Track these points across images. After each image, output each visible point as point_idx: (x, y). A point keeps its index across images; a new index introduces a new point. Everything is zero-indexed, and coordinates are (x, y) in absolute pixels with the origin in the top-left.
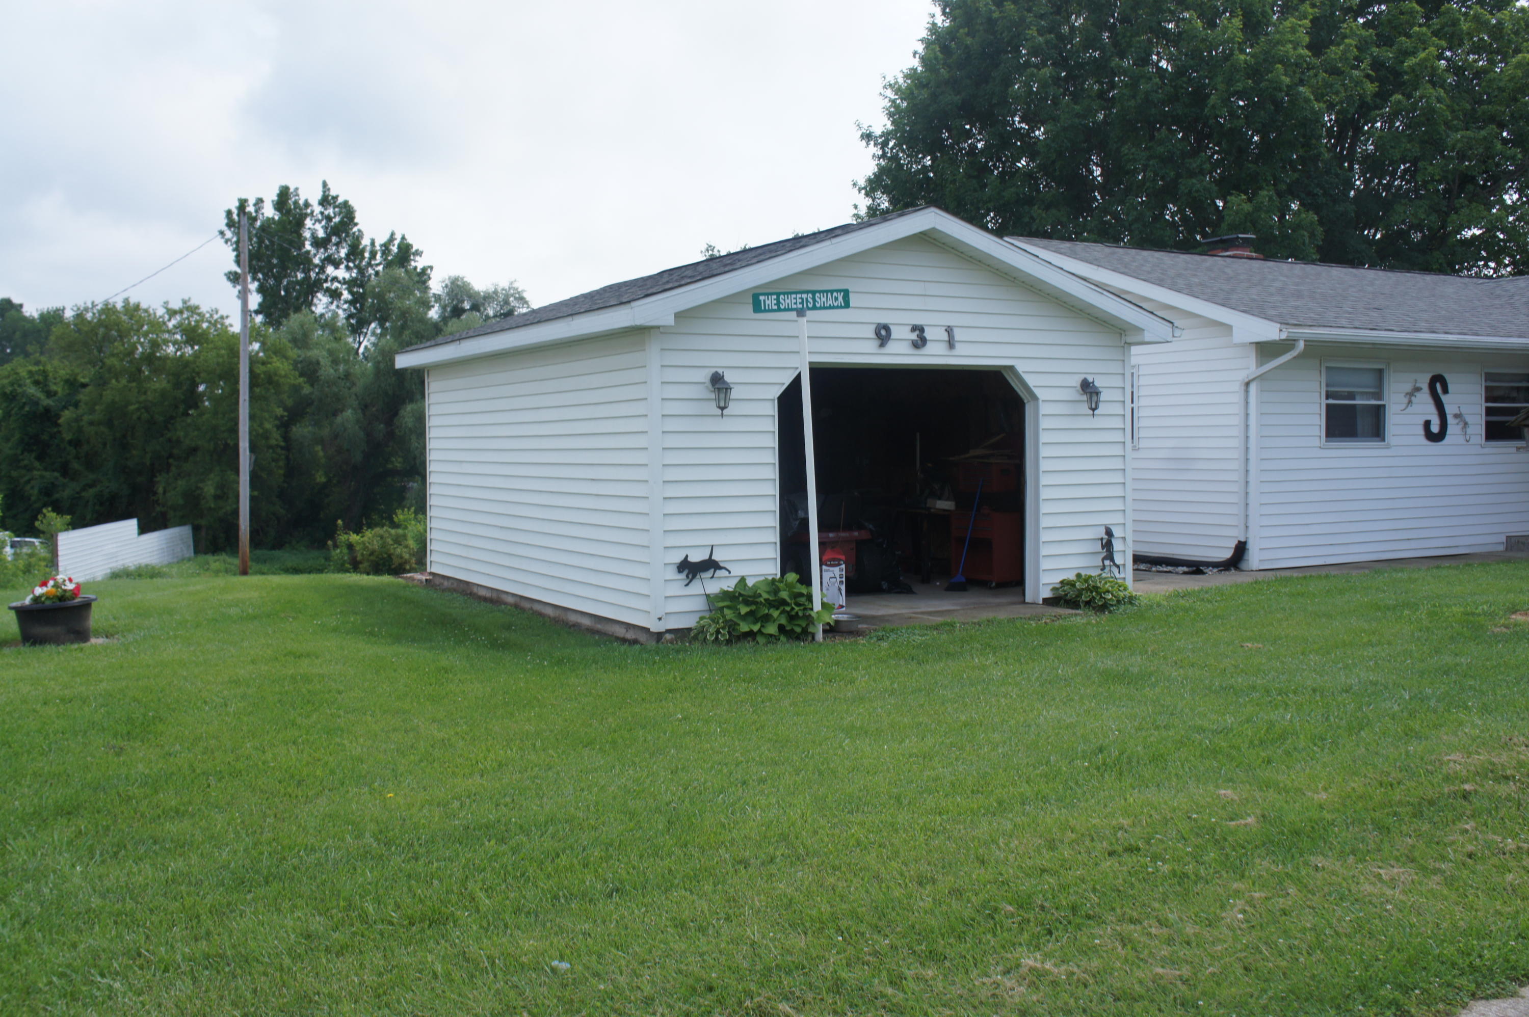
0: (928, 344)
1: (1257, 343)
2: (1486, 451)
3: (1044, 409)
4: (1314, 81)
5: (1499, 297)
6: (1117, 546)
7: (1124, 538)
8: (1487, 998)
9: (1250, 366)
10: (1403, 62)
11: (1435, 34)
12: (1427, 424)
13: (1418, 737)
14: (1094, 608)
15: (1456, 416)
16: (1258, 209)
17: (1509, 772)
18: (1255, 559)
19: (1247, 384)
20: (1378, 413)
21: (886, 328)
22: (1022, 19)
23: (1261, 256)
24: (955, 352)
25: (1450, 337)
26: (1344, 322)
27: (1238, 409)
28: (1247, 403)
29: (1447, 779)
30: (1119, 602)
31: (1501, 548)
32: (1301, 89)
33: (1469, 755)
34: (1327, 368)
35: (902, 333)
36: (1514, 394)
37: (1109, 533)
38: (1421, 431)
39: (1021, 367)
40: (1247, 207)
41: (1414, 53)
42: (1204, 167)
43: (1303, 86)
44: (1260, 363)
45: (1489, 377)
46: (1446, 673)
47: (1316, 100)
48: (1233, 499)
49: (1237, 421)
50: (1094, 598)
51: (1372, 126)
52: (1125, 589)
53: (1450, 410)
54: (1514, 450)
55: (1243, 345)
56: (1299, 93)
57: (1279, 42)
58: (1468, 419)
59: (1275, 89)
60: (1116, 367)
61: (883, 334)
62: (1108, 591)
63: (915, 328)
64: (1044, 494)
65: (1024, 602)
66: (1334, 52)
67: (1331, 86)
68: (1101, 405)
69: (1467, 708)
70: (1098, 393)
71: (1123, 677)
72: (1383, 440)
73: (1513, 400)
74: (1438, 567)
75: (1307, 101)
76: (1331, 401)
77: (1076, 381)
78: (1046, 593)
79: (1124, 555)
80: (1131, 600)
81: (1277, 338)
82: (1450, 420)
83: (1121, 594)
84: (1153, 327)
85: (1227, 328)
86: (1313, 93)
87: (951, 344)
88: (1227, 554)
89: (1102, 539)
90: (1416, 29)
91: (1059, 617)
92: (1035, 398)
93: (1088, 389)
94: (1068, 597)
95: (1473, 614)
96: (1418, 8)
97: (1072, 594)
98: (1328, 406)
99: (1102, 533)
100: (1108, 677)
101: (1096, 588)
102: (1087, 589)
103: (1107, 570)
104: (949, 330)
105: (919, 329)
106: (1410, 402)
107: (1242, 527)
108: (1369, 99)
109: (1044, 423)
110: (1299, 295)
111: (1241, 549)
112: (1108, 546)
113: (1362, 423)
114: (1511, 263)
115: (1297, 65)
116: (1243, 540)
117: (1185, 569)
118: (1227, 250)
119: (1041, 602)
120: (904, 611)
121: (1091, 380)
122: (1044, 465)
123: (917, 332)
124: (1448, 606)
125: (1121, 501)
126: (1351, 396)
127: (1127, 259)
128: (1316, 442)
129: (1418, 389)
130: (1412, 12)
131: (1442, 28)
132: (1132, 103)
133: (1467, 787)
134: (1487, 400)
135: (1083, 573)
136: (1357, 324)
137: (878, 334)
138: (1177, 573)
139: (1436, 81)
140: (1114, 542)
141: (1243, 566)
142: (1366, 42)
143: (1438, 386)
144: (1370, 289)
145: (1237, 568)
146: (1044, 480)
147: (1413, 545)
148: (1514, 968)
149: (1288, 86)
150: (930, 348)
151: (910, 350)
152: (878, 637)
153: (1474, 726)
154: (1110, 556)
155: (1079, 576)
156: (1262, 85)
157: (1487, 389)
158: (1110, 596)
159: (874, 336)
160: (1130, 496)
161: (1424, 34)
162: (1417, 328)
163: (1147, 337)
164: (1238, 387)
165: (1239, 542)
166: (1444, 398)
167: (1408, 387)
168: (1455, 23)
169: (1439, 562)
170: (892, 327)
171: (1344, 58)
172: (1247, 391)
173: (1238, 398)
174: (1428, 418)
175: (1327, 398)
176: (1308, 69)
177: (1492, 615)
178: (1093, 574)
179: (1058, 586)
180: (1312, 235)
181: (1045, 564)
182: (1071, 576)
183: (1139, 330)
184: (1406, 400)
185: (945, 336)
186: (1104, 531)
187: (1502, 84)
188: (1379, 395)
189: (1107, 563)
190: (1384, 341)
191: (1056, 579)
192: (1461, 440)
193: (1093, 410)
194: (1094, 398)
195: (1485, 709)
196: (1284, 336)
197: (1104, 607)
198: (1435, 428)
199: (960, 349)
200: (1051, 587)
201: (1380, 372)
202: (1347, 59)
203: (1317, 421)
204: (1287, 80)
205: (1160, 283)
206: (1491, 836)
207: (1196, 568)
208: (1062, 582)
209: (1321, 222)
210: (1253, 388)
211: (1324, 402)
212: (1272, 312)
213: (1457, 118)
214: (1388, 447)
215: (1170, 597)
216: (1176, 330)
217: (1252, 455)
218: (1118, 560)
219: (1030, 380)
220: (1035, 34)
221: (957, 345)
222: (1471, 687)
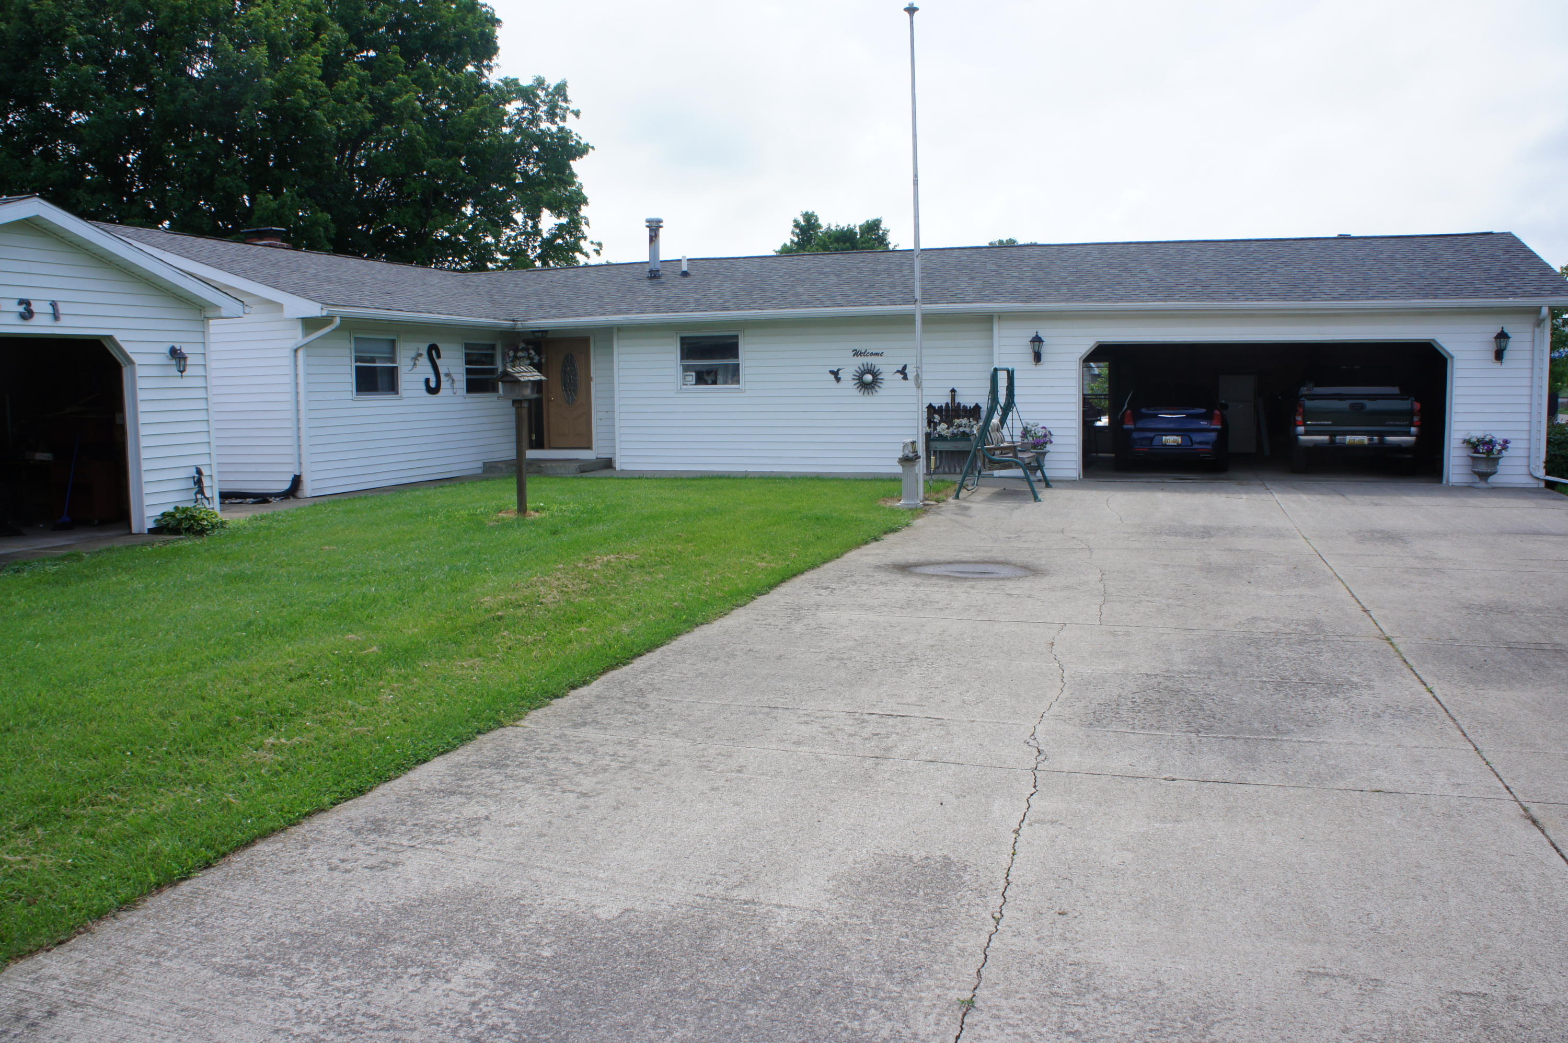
0: (35, 316)
1: (302, 318)
2: (467, 400)
3: (140, 372)
4: (325, 106)
5: (468, 286)
6: (206, 482)
7: (211, 476)
8: (535, 709)
9: (297, 336)
10: (392, 100)
11: (414, 82)
12: (427, 381)
13: (461, 591)
14: (194, 533)
15: (447, 375)
16: (282, 206)
17: (521, 602)
18: (308, 489)
19: (296, 351)
20: (392, 373)
22: (62, 16)
23: (290, 246)
24: (59, 323)
25: (443, 317)
26: (366, 303)
27: (289, 370)
28: (296, 365)
29: (486, 611)
30: (213, 526)
31: (480, 471)
32: (317, 112)
33: (495, 597)
34: (356, 338)
35: (9, 306)
36: (484, 359)
37: (199, 472)
38: (423, 386)
39: (119, 337)
40: (274, 205)
41: (399, 95)
42: (237, 167)
43: (317, 109)
44: (306, 334)
45: (467, 346)
46: (467, 553)
47: (328, 122)
48: (288, 442)
49: (289, 379)
50: (192, 525)
51: (367, 144)
52: (216, 517)
53: (442, 370)
54: (496, 399)
55: (292, 319)
56: (315, 115)
57: (298, 72)
58: (455, 377)
59: (297, 109)
60: (198, 338)
62: (203, 519)
63: (21, 302)
64: (144, 442)
65: (131, 533)
66: (342, 85)
67: (340, 112)
68: (188, 368)
69: (486, 571)
70: (185, 358)
71: (241, 577)
72: (397, 393)
73: (483, 364)
74: (442, 487)
75: (322, 122)
76: (359, 364)
77: (165, 348)
78: (150, 524)
79: (212, 489)
80: (223, 524)
81: (319, 315)
82: (443, 378)
83: (214, 520)
84: (227, 305)
85: (279, 306)
86: (325, 115)
87: (56, 316)
88: (286, 486)
89: (194, 477)
90: (400, 75)
91: (166, 542)
92: (131, 362)
93: (176, 354)
94: (170, 526)
95: (475, 514)
96: (402, 60)
97: (173, 523)
98: (357, 367)
99: (193, 472)
100: (230, 579)
101: (193, 517)
102: (186, 518)
103: (199, 501)
104: (54, 304)
105: (25, 303)
106: (415, 364)
107: (297, 464)
108: (368, 126)
109: (140, 383)
110: (329, 281)
111: (297, 481)
112: (199, 482)
113: (382, 380)
114: (470, 259)
115: (313, 92)
116: (298, 474)
117: (252, 500)
118: (262, 240)
119: (146, 532)
120: (25, 549)
121: (178, 348)
122: (142, 419)
123: (24, 306)
124: (458, 511)
125: (206, 446)
126: (373, 360)
127: (186, 244)
128: (349, 396)
129: (420, 355)
130: (396, 62)
131: (419, 77)
132: (171, 107)
133: (499, 613)
134: (467, 363)
135: (180, 506)
136: (377, 305)
138: (247, 503)
139: (413, 116)
140: (204, 479)
141: (299, 494)
142: (363, 80)
143: (434, 352)
144: (379, 277)
145: (295, 497)
146: (143, 431)
147: (421, 472)
148: (546, 692)
149: (307, 108)
150: (36, 320)
151: (17, 320)
152: (14, 570)
153: (493, 581)
154: (201, 491)
155: (176, 508)
156: (287, 104)
157: (467, 355)
158: (205, 523)
160: (214, 443)
161: (407, 81)
162: (419, 309)
163: (224, 313)
164: (288, 353)
165: (295, 476)
166: (438, 362)
167: (413, 354)
168: (428, 76)
169: (442, 483)
171: (349, 90)
172: (296, 356)
173: (289, 361)
174: (428, 376)
175: (356, 361)
176: (321, 96)
177: (487, 514)
178: (189, 506)
179: (159, 518)
180: (326, 229)
181: (148, 501)
182: (170, 509)
183: (217, 307)
184: (412, 363)
185: (50, 310)
186: (195, 470)
187: (462, 127)
188: (393, 360)
189: (199, 496)
190: (397, 318)
191: (157, 512)
192: (450, 392)
193: (182, 372)
194: (182, 363)
195: (497, 571)
196: (324, 313)
197: (202, 532)
198: (433, 384)
199: (64, 321)
200: (154, 519)
201: (393, 341)
202: (351, 93)
203: (349, 379)
204: (306, 103)
205: (220, 267)
206: (518, 636)
207: (262, 498)
208: (163, 515)
209: (333, 220)
210: (301, 353)
211: (354, 365)
212: (312, 294)
213: (432, 148)
214: (401, 399)
215: (250, 520)
216: (246, 308)
217: (302, 406)
218: (208, 493)
219: (128, 348)
220: (76, 32)
221: (61, 317)
222: (485, 559)
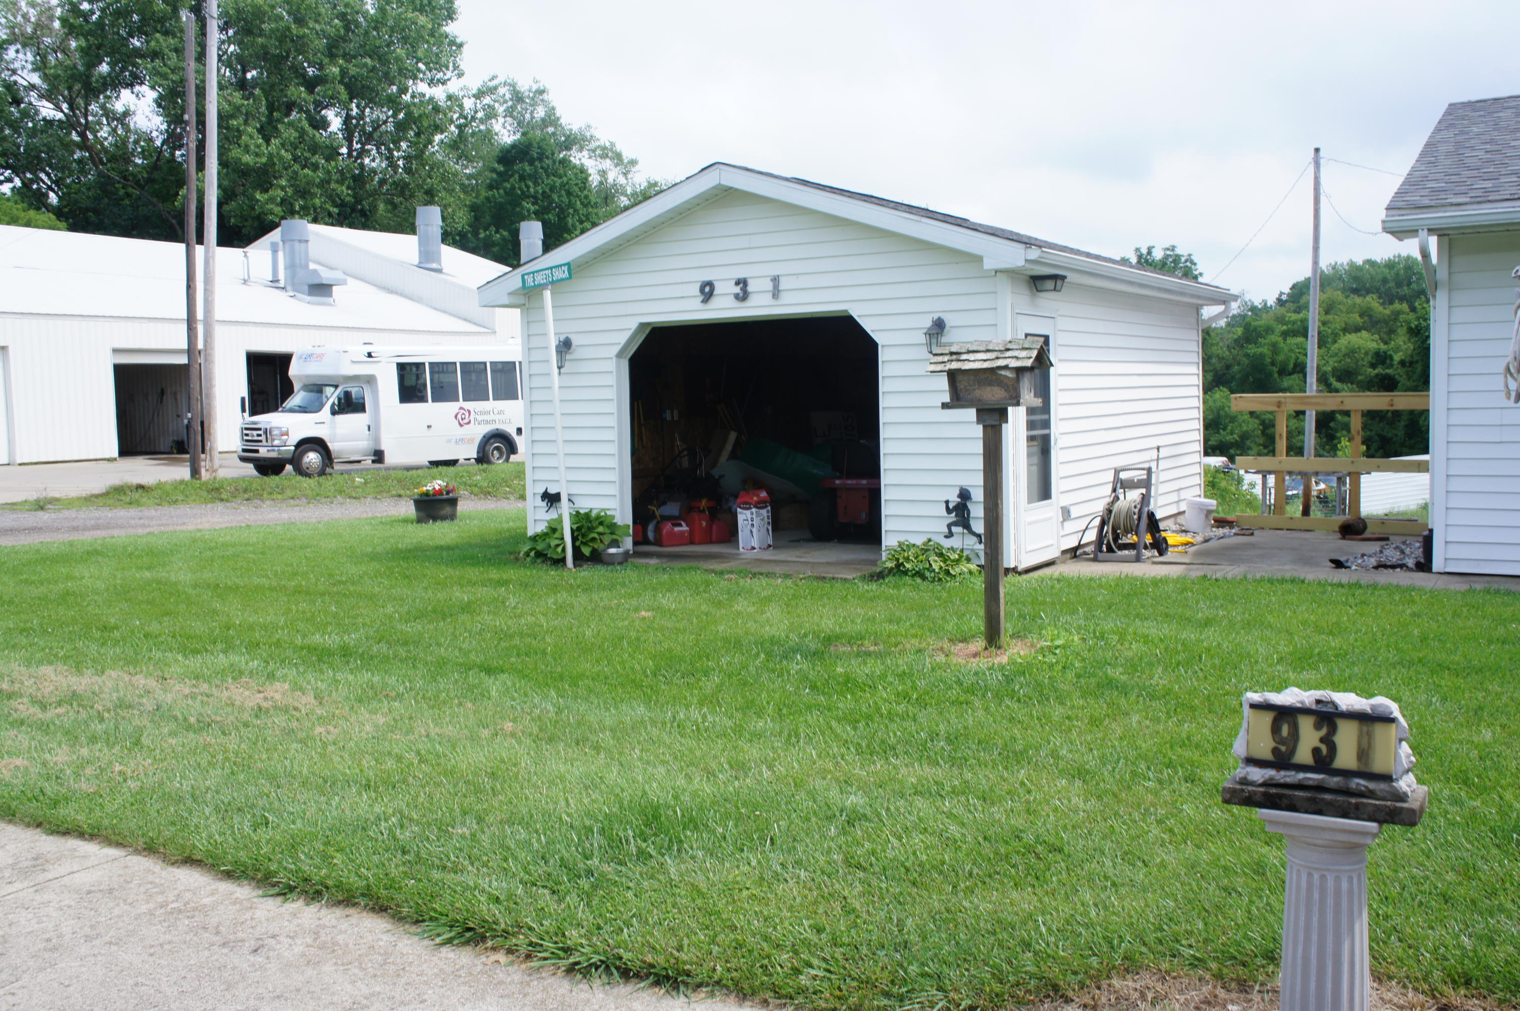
0: (752, 296)
21: (710, 284)
24: (779, 302)
35: (726, 289)
37: (964, 496)
39: (856, 312)
61: (707, 291)
63: (738, 282)
87: (776, 294)
89: (948, 502)
104: (776, 280)
105: (742, 283)
109: (885, 371)
112: (958, 511)
123: (741, 286)
137: (702, 290)
150: (753, 301)
151: (734, 304)
154: (963, 523)
159: (698, 293)
165: (1429, 530)
170: (715, 283)
181: (888, 525)
185: (770, 287)
194: (934, 341)
199: (785, 298)
219: (868, 325)
221: (783, 294)
